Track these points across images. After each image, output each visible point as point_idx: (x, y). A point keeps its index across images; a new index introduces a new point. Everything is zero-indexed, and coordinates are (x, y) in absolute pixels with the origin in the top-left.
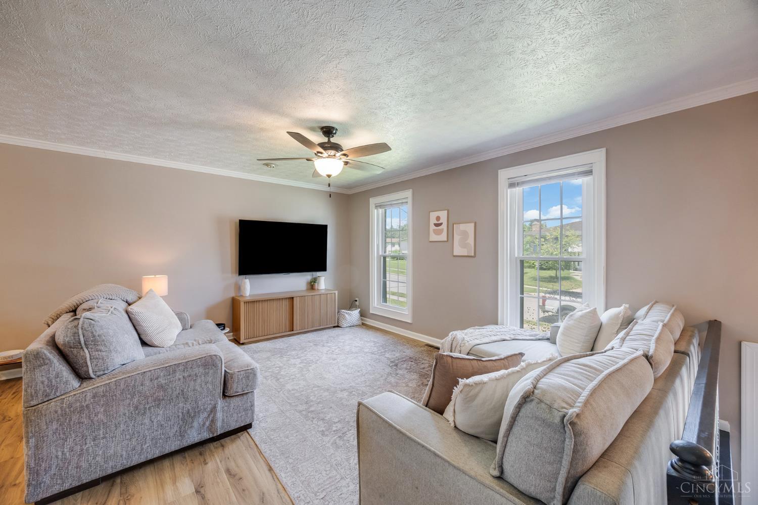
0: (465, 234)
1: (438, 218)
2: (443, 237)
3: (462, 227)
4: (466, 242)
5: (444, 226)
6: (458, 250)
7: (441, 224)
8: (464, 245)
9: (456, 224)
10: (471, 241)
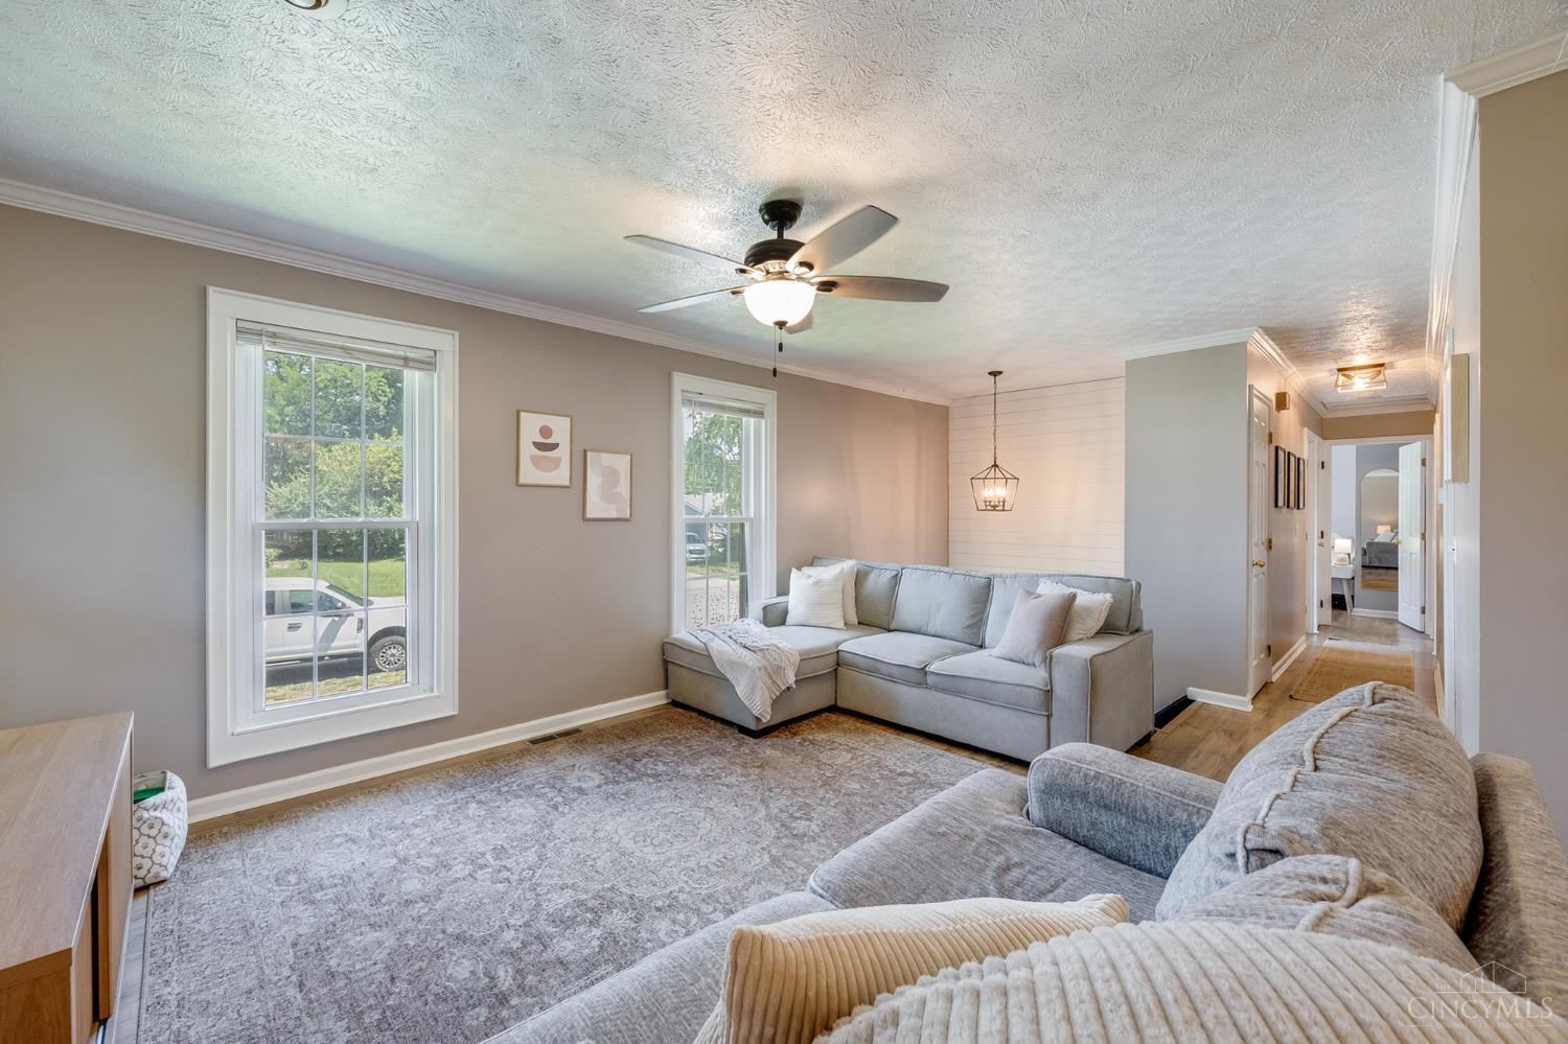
0: (611, 475)
1: (546, 431)
2: (561, 476)
3: (607, 459)
4: (615, 491)
5: (563, 452)
6: (597, 507)
7: (554, 446)
8: (609, 497)
9: (592, 450)
10: (623, 488)
